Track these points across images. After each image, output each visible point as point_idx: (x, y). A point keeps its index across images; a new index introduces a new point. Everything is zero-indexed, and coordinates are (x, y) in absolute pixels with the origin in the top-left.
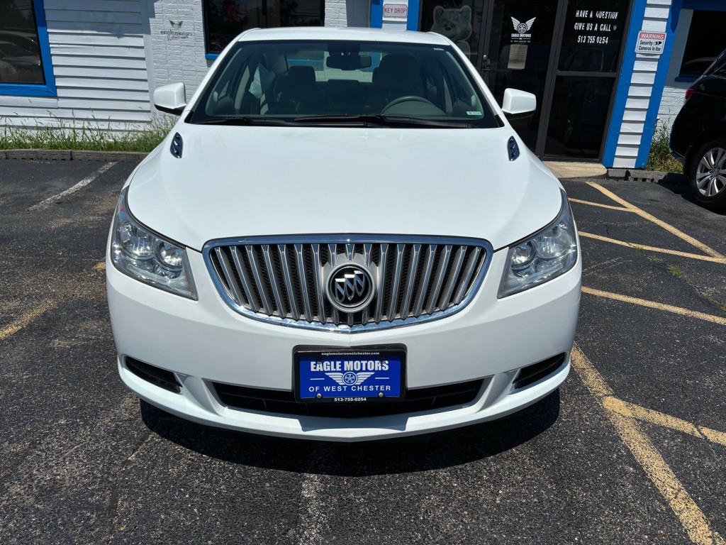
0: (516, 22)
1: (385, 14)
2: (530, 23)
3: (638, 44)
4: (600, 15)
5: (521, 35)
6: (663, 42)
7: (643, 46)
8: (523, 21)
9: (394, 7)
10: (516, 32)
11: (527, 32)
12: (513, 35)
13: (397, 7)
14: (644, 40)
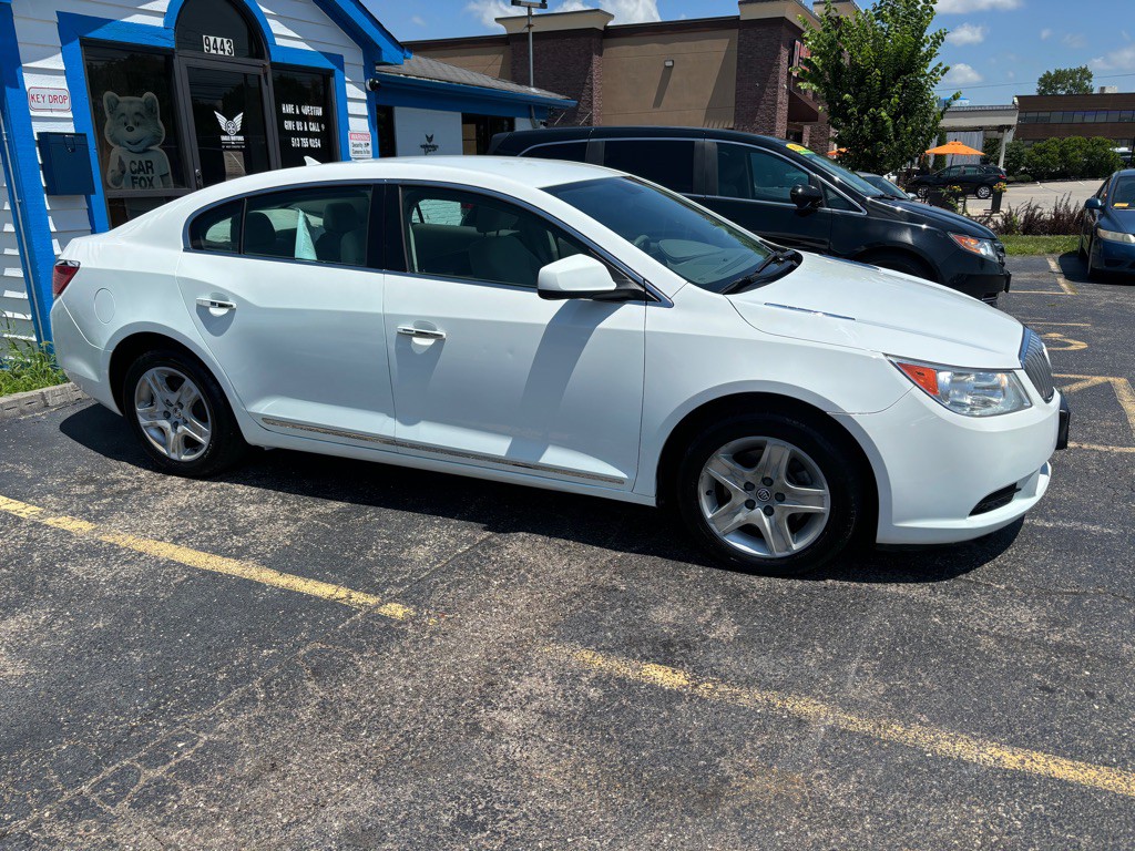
0: (222, 119)
1: (33, 104)
2: (238, 119)
3: (351, 148)
4: (306, 110)
5: (233, 138)
6: (370, 143)
7: (356, 149)
8: (230, 117)
9: (47, 92)
10: (226, 134)
11: (238, 134)
12: (224, 138)
13: (52, 93)
14: (355, 142)
